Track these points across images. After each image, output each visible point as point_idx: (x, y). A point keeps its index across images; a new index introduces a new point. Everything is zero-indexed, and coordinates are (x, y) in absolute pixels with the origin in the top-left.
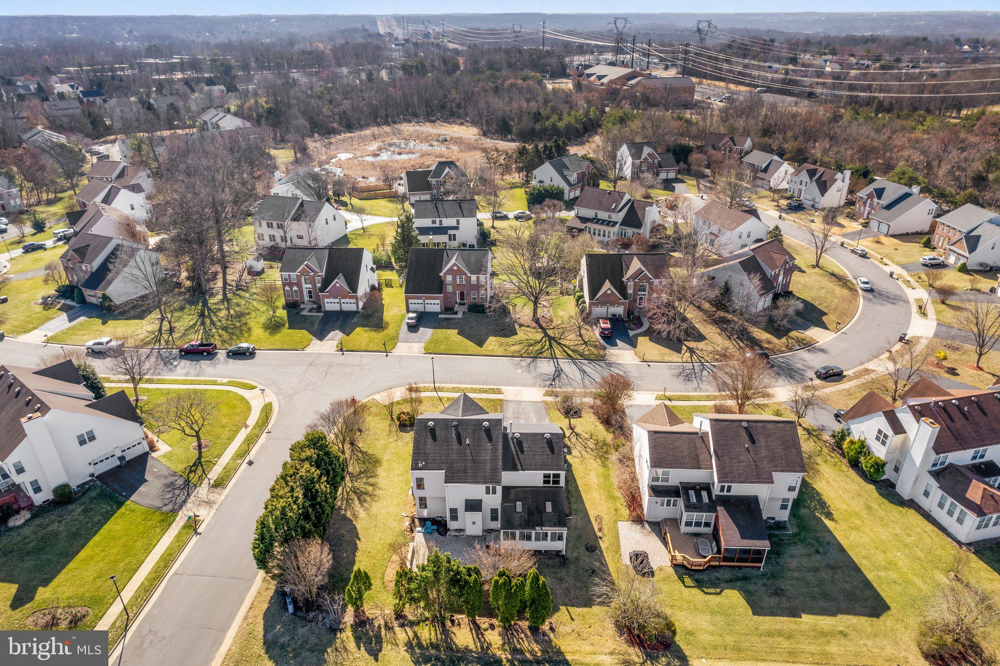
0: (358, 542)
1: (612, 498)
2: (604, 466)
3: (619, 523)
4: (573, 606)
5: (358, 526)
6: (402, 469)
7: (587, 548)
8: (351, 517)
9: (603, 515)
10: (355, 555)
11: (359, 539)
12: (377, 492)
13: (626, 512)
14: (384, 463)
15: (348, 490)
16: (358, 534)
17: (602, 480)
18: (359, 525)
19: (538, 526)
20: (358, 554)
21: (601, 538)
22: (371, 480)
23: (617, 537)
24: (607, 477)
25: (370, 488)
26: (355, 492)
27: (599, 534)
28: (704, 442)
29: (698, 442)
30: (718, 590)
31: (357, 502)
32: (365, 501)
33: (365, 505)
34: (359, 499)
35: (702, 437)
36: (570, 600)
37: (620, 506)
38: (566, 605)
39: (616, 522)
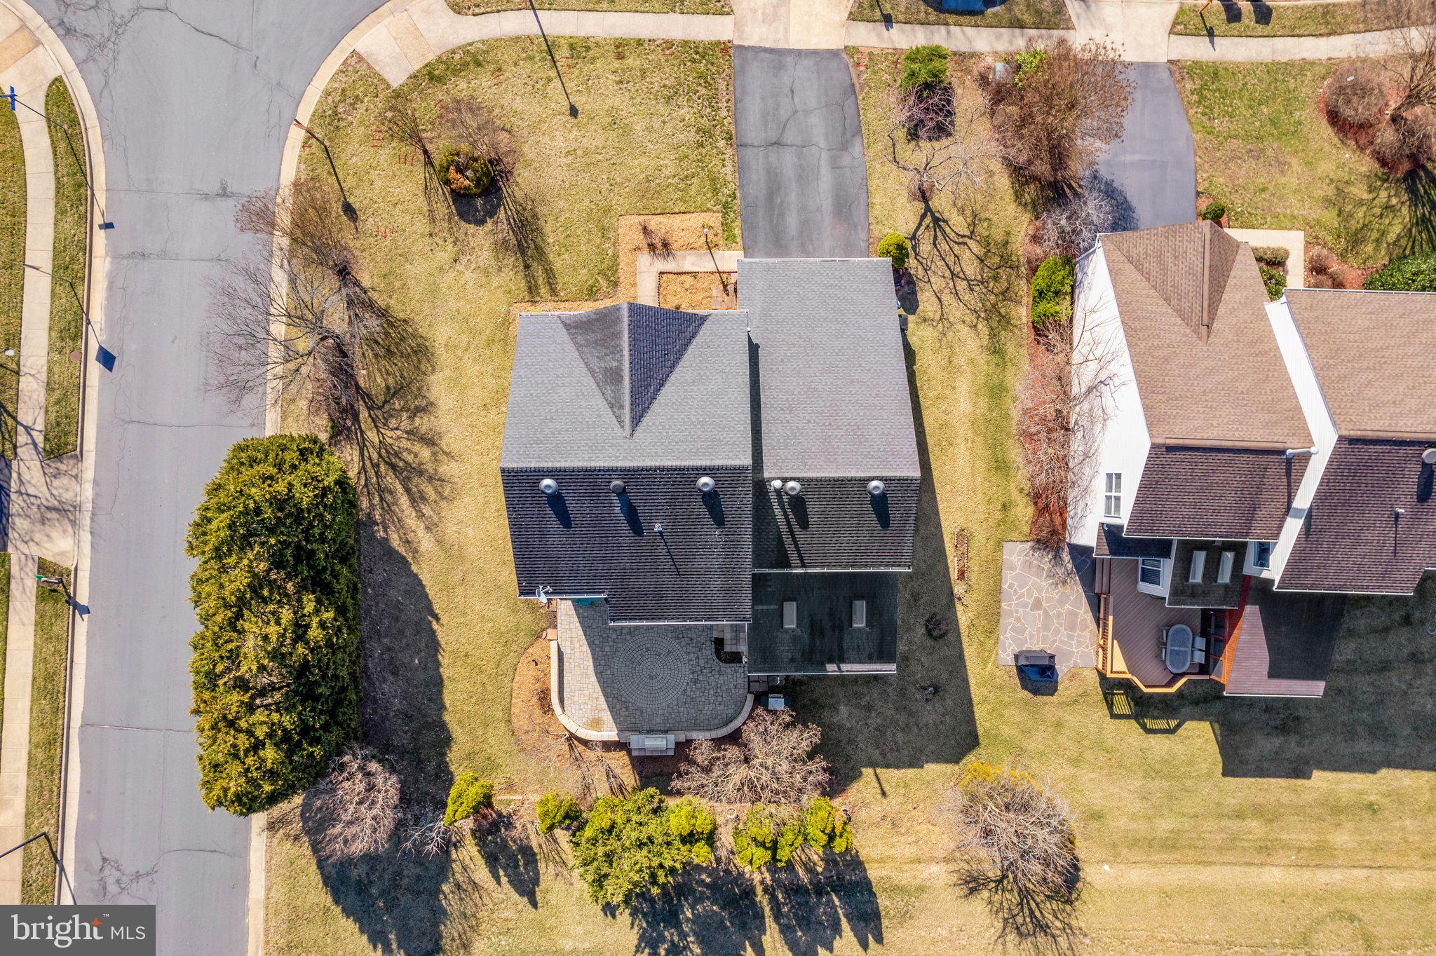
0: (435, 626)
1: (1000, 466)
2: (996, 350)
3: (1007, 546)
4: (888, 766)
5: (425, 578)
6: (491, 383)
7: (929, 633)
8: (402, 550)
9: (973, 527)
10: (438, 665)
11: (437, 619)
12: (448, 469)
13: (1024, 512)
14: (443, 356)
15: (375, 456)
16: (430, 604)
17: (983, 403)
18: (426, 573)
19: (831, 661)
20: (444, 659)
21: (960, 599)
22: (423, 423)
23: (996, 592)
24: (996, 392)
25: (425, 453)
26: (393, 467)
27: (959, 589)
28: (1288, 473)
29: (1275, 468)
30: (1173, 723)
31: (404, 501)
32: (423, 499)
33: (426, 510)
34: (408, 491)
35: (1289, 462)
36: (883, 755)
37: (1015, 494)
38: (874, 765)
39: (999, 545)
